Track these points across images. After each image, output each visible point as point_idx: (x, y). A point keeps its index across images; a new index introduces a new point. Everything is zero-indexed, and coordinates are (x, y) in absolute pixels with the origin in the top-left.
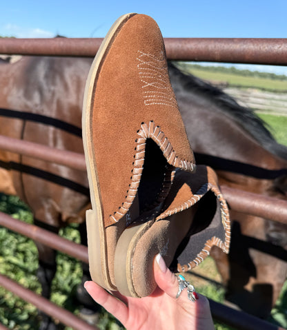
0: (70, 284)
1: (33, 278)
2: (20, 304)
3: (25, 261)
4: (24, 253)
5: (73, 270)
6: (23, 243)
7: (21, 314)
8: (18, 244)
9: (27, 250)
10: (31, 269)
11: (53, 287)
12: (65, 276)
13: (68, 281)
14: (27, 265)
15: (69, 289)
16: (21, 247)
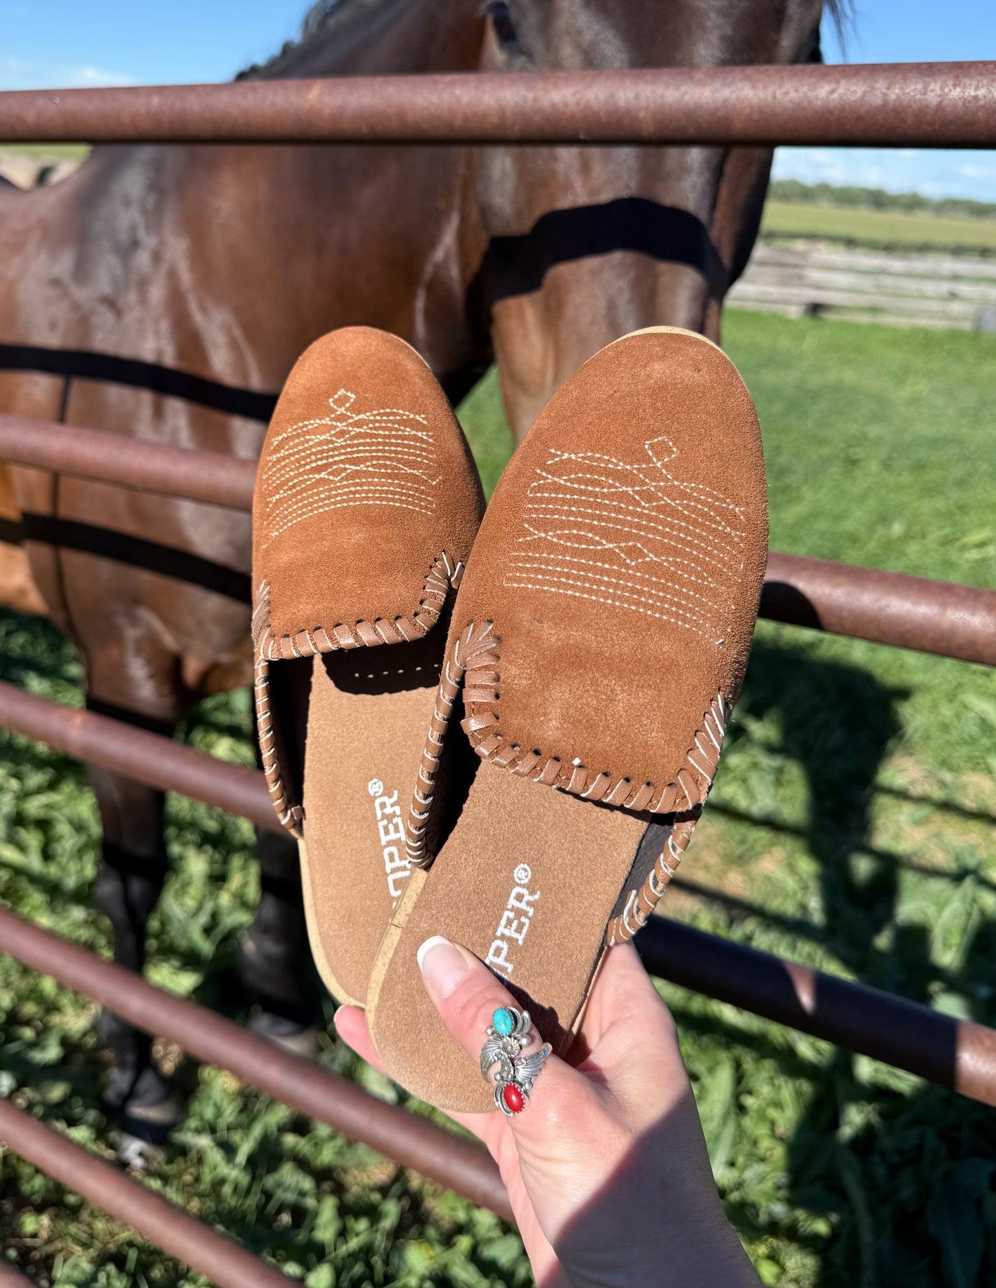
0: (208, 931)
1: (78, 913)
2: (30, 1009)
3: (47, 855)
4: (44, 825)
5: (218, 879)
6: (39, 791)
7: (36, 1044)
8: (24, 795)
9: (56, 814)
10: (71, 882)
11: (152, 944)
12: (191, 903)
13: (203, 919)
14: (53, 871)
15: (206, 947)
16: (34, 806)
